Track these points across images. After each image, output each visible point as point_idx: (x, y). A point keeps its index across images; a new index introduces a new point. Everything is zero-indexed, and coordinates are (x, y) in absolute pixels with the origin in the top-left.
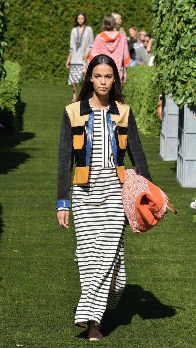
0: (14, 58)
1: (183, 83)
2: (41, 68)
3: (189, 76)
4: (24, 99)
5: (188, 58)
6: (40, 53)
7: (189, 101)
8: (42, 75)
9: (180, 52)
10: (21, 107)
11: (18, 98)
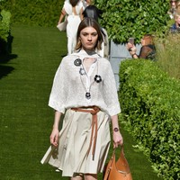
0: (7, 9)
1: (110, 26)
2: (23, 15)
3: (114, 22)
4: (12, 34)
5: (114, 11)
6: (23, 6)
7: (114, 37)
8: (23, 19)
9: (109, 7)
10: (11, 38)
11: (9, 33)
